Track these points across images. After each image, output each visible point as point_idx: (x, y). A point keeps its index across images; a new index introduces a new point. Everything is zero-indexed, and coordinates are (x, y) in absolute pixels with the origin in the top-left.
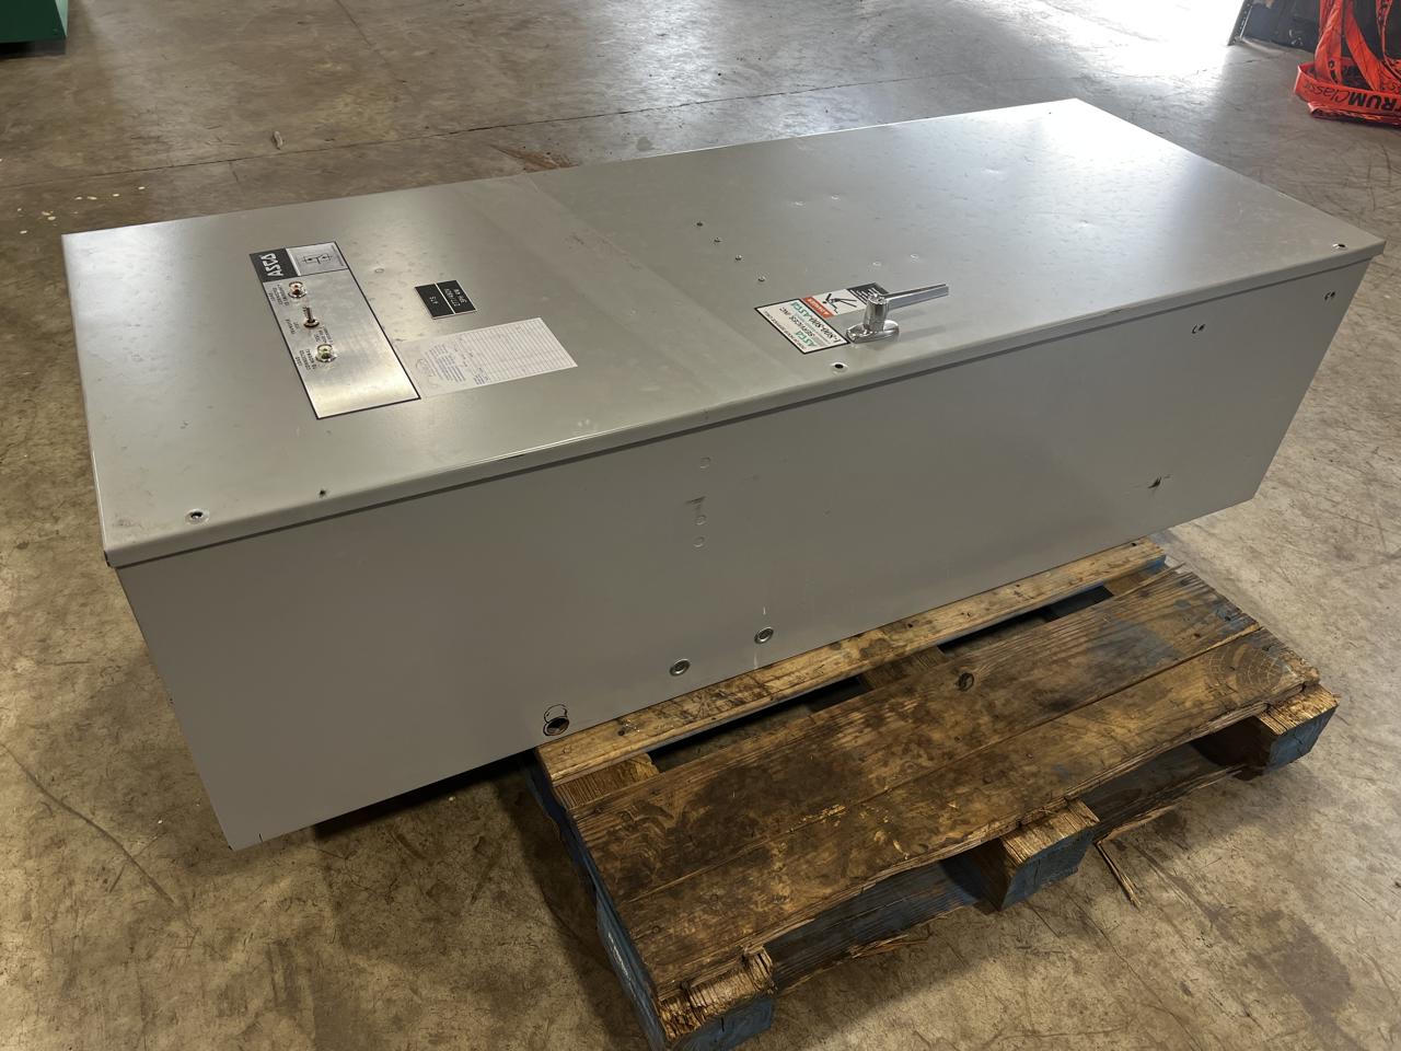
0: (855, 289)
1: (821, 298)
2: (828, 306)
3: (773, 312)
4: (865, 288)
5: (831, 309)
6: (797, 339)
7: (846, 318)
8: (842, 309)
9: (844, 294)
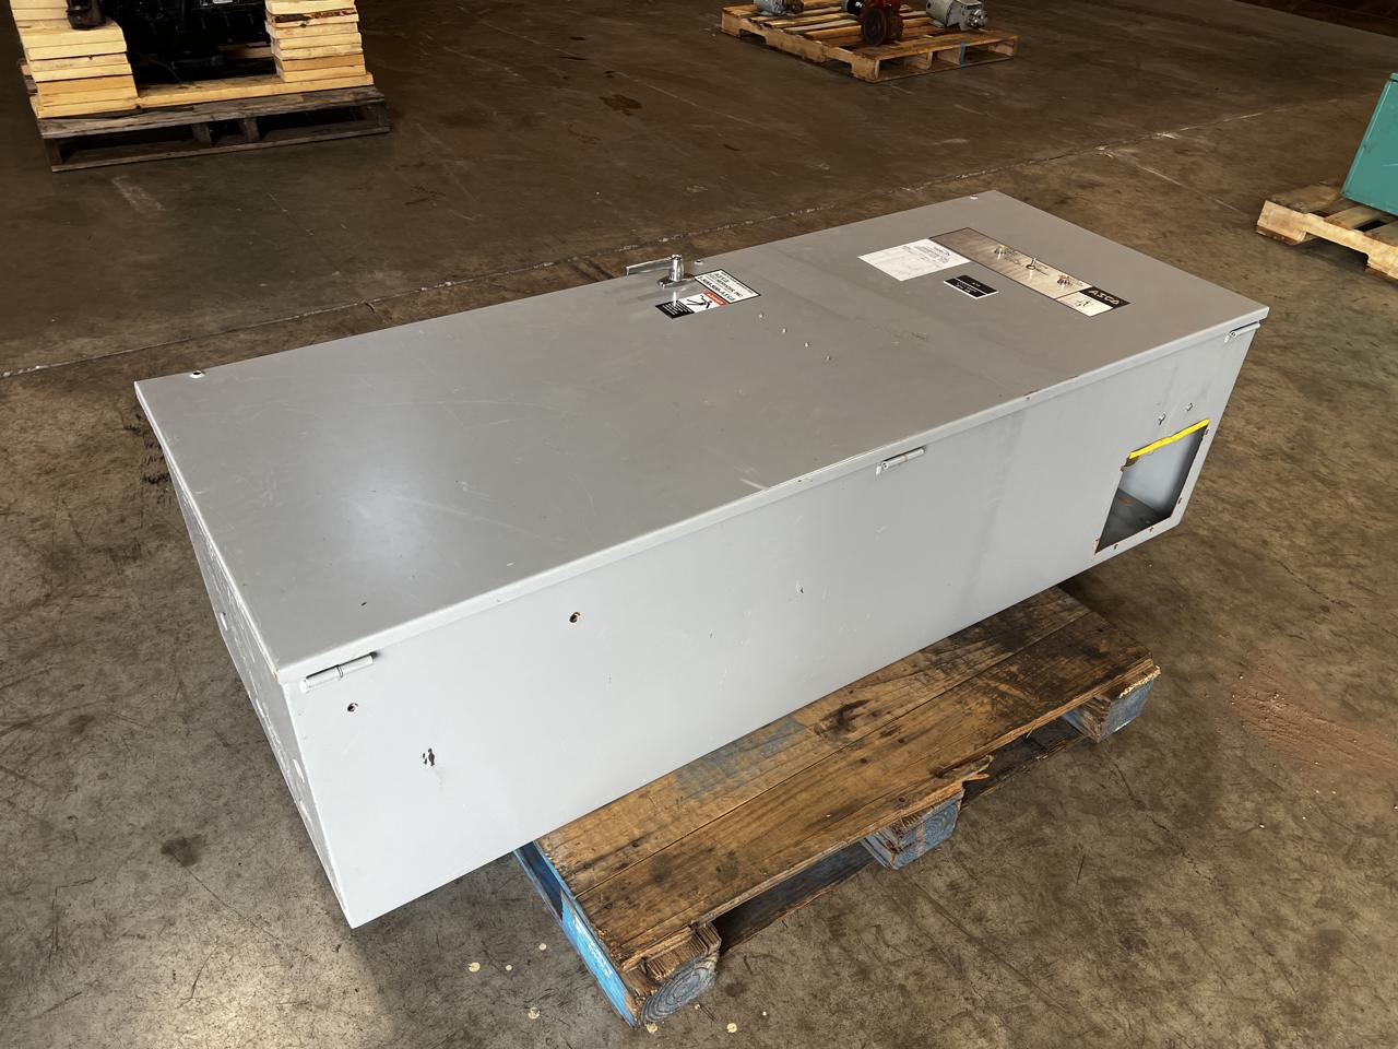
0: (688, 313)
1: (714, 305)
2: (708, 299)
3: (747, 294)
4: (680, 314)
5: (706, 298)
6: (726, 277)
7: (693, 292)
8: (697, 298)
9: (696, 309)
